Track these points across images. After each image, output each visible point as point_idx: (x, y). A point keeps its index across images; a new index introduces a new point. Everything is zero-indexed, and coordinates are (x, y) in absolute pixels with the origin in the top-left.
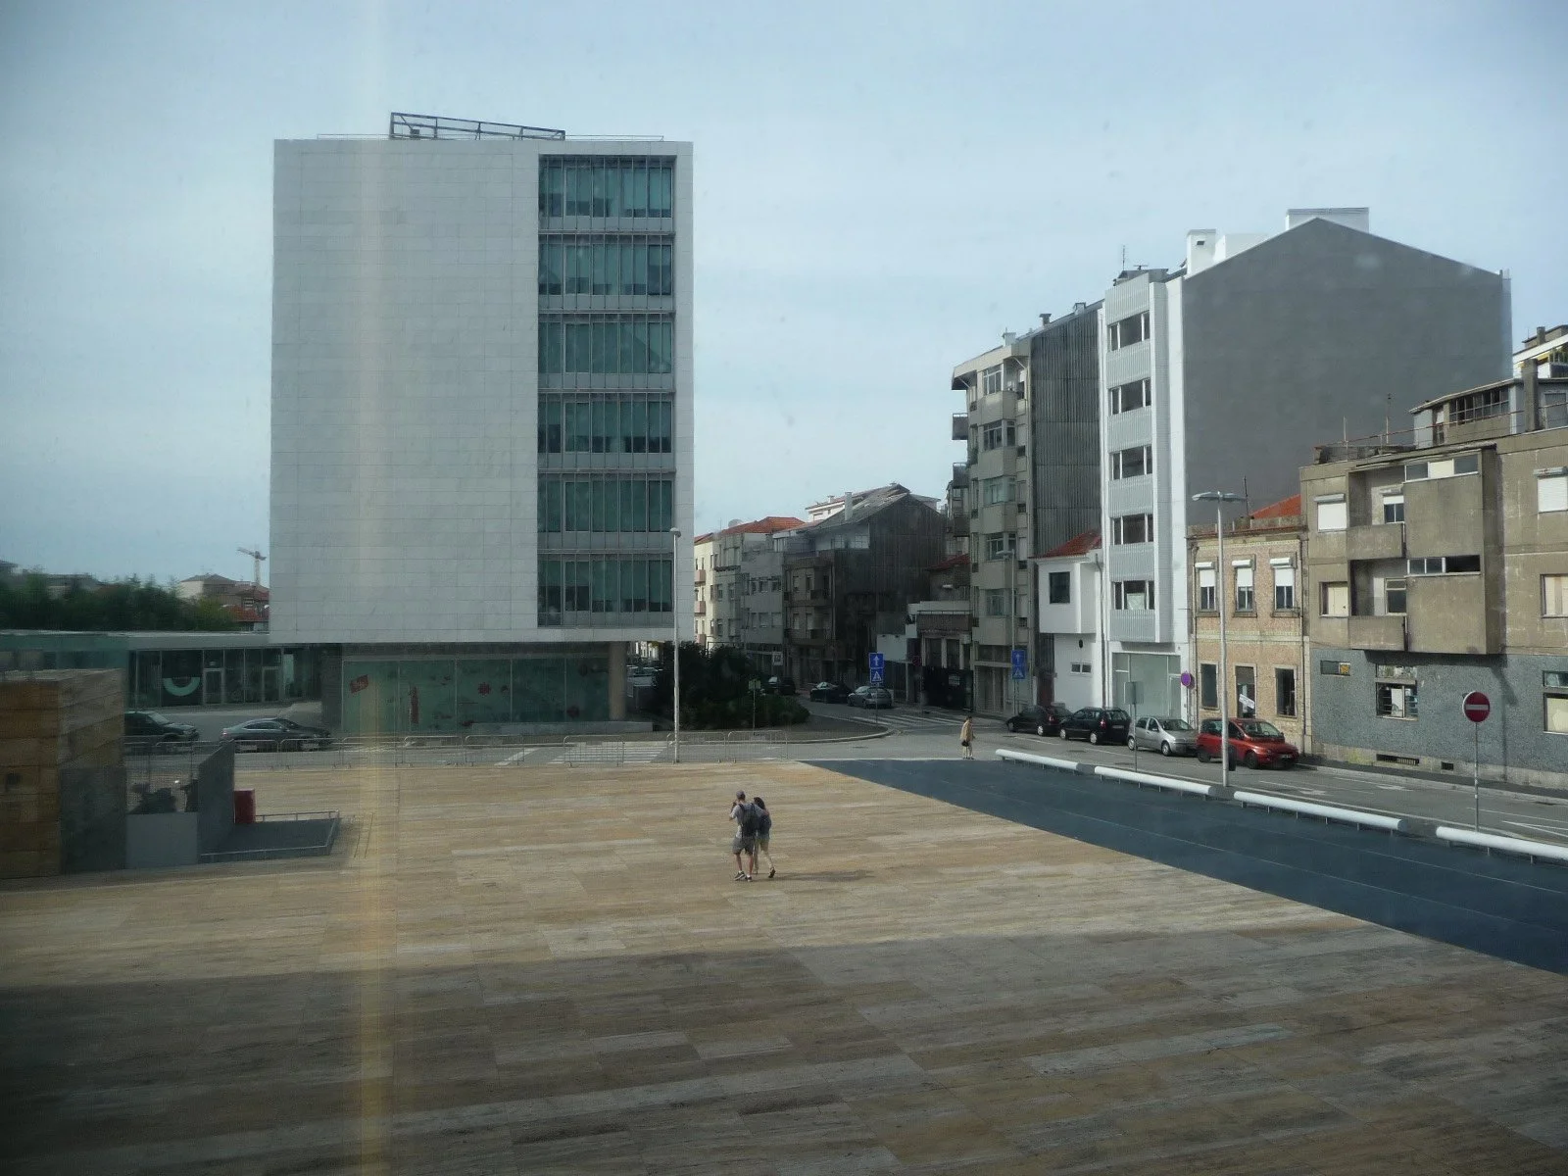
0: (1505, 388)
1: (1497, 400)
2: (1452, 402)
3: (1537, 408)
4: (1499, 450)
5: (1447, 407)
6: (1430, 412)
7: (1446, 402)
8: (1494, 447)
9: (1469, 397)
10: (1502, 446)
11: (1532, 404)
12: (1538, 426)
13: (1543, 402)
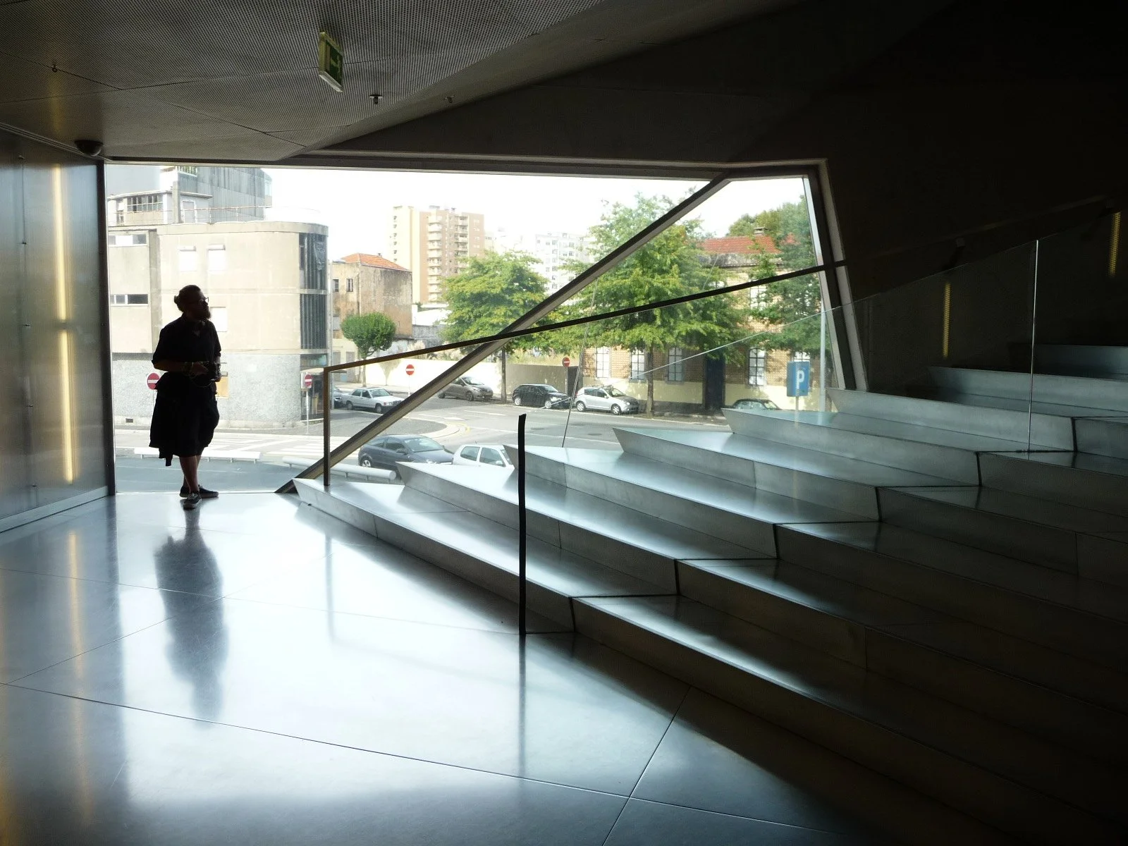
0: (160, 195)
1: (156, 201)
2: (129, 198)
3: (179, 211)
4: (158, 232)
5: (125, 200)
6: (115, 202)
7: (125, 197)
8: (155, 230)
9: (140, 197)
10: (160, 230)
11: (176, 207)
12: (180, 222)
13: (182, 205)
